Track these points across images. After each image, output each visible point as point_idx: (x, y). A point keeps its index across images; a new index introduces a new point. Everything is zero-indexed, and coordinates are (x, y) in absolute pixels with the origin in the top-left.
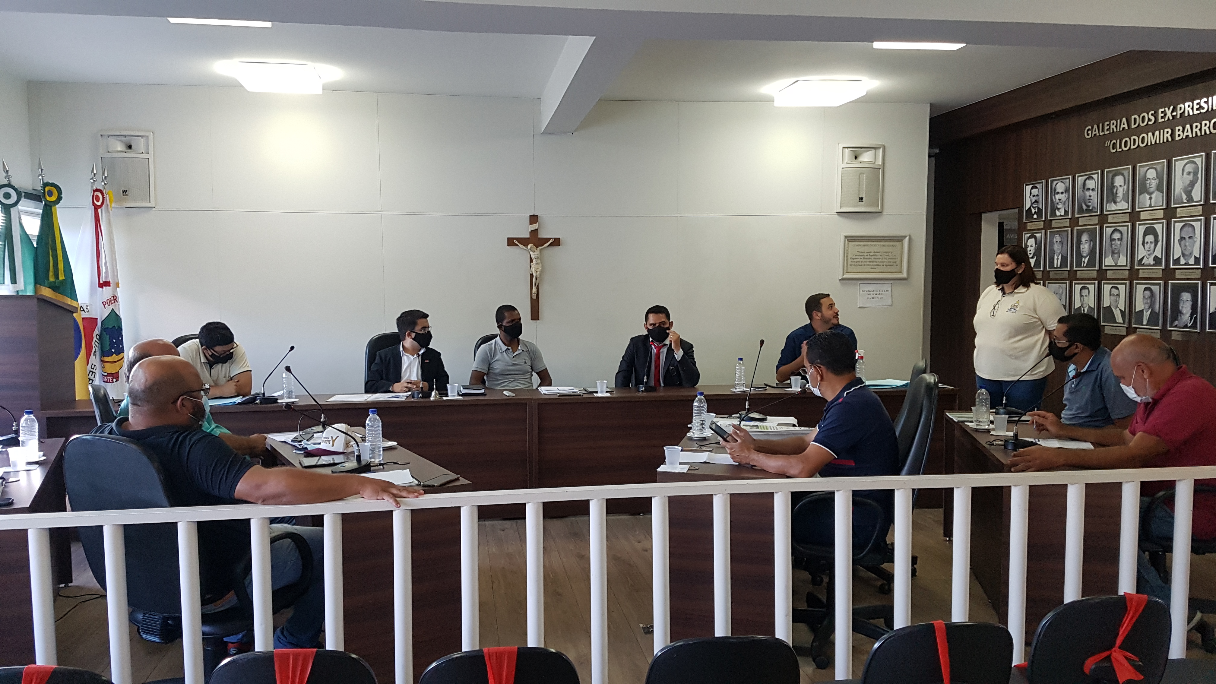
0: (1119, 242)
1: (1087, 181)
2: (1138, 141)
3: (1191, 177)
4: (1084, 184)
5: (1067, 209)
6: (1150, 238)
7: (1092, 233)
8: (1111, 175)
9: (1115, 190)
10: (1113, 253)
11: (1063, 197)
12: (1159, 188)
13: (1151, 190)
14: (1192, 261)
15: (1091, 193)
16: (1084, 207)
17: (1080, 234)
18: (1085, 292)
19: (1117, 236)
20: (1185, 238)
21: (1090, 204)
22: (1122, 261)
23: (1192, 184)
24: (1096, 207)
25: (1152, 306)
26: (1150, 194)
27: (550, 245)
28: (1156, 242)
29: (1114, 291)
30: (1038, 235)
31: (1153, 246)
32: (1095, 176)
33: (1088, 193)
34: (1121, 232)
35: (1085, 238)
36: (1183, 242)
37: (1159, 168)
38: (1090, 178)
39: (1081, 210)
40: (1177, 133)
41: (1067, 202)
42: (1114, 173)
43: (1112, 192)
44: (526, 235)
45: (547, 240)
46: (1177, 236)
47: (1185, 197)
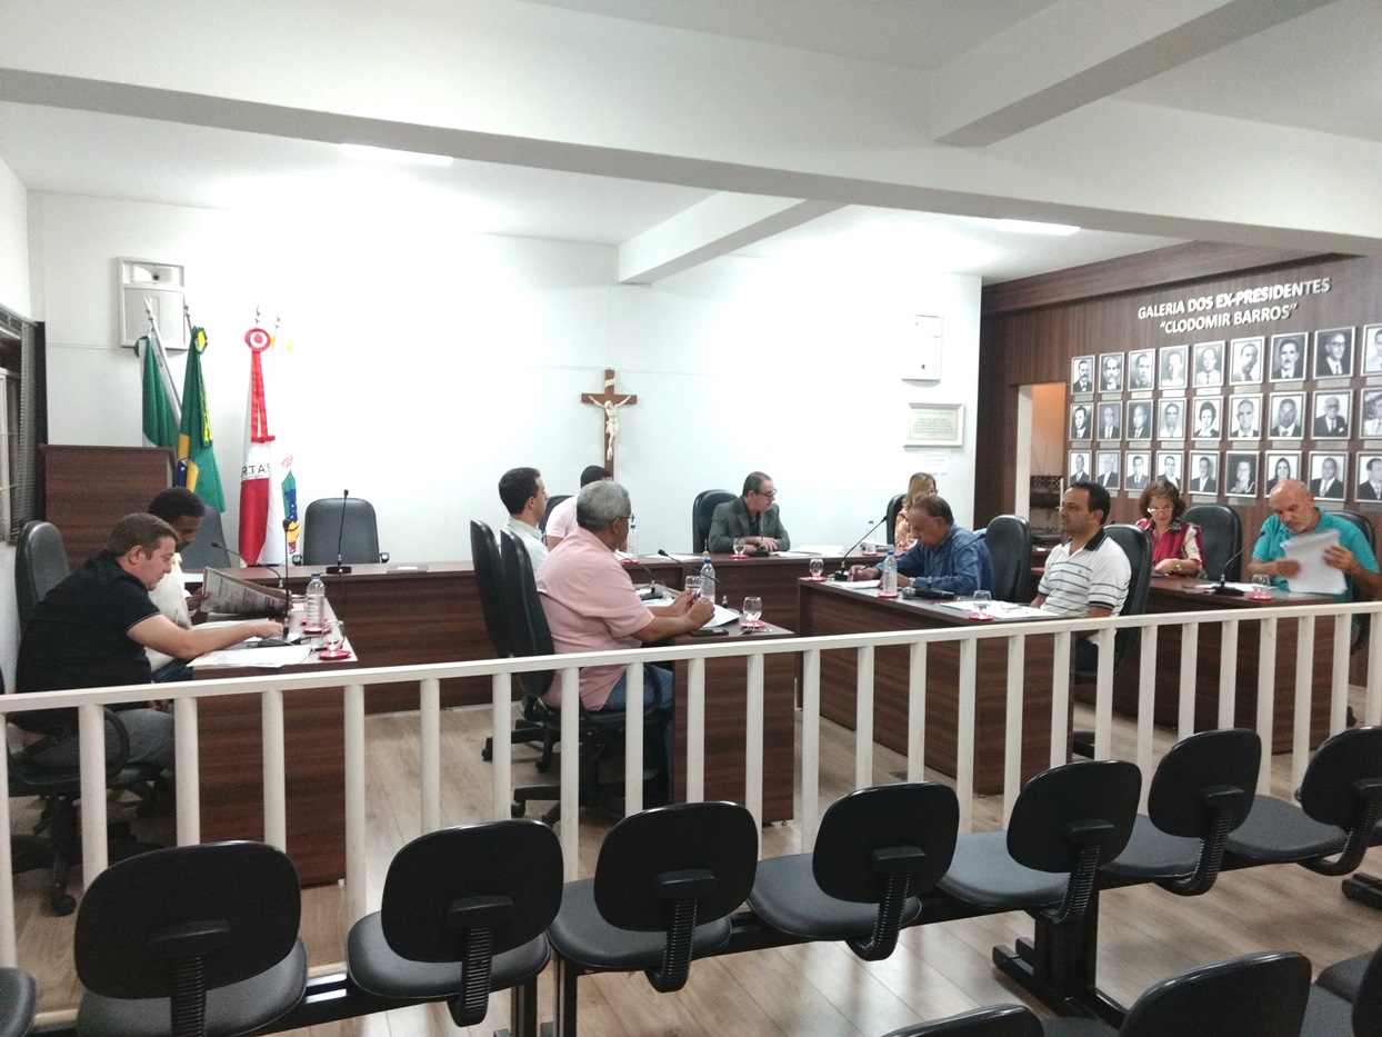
0: (1175, 416)
1: (1141, 359)
2: (1196, 324)
3: (1250, 359)
4: (1138, 361)
5: (1119, 384)
6: (1207, 413)
7: (1145, 406)
8: (1166, 356)
9: (1171, 368)
10: (1168, 426)
11: (1116, 373)
12: (1217, 367)
13: (1209, 369)
14: (1250, 433)
15: (1144, 369)
16: (1138, 382)
17: (1133, 407)
18: (1138, 462)
19: (1172, 410)
20: (1243, 413)
21: (1143, 380)
23: (1251, 365)
24: (1150, 382)
25: (1208, 474)
26: (1208, 372)
27: (626, 403)
28: (1214, 416)
29: (1170, 461)
30: (1088, 408)
31: (1210, 420)
32: (1150, 355)
33: (1141, 370)
34: (1177, 407)
35: (1138, 411)
36: (1241, 417)
37: (1217, 349)
38: (1144, 355)
39: (1134, 385)
40: (1236, 318)
41: (1119, 379)
42: (1170, 352)
43: (1168, 369)
44: (600, 391)
45: (623, 397)
46: (1235, 412)
47: (1243, 376)
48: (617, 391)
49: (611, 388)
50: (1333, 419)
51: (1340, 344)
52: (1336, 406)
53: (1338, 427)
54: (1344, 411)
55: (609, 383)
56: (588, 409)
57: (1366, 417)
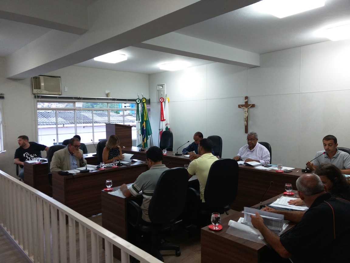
27: (251, 107)
44: (244, 104)
45: (250, 105)
48: (249, 103)
49: (246, 102)
55: (247, 100)
56: (241, 110)
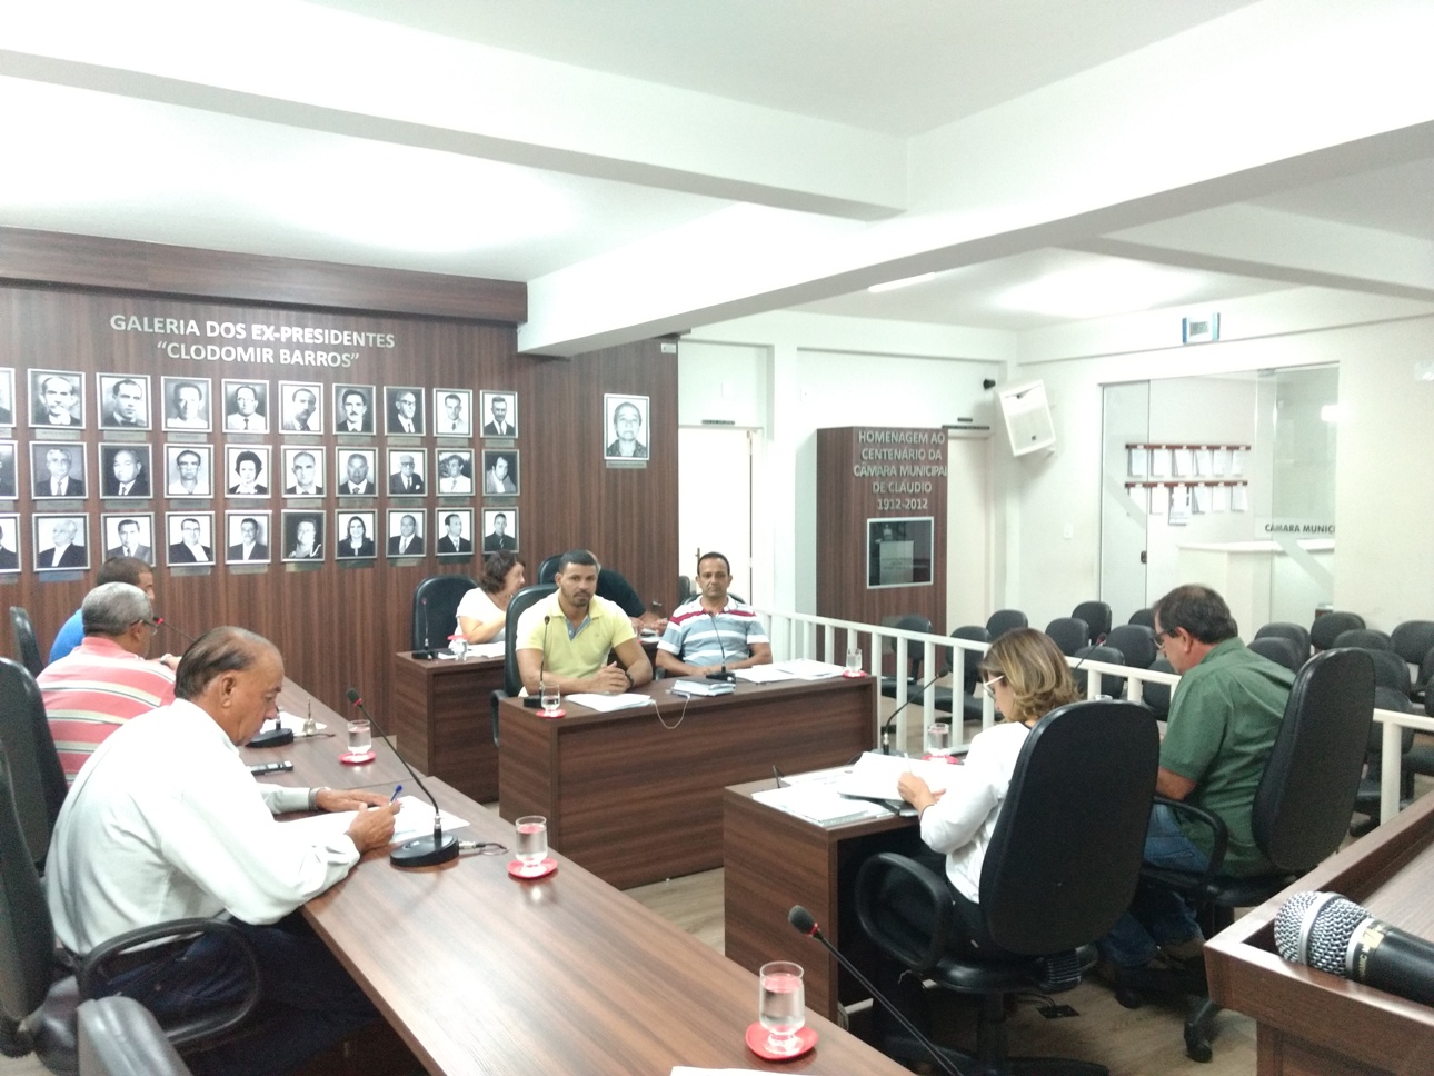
0: (195, 466)
1: (122, 387)
2: (220, 353)
3: (306, 406)
4: (116, 389)
5: (77, 417)
6: (248, 465)
7: (139, 454)
8: (172, 387)
9: (182, 405)
10: (184, 478)
12: (260, 410)
13: (246, 411)
14: (312, 491)
15: (131, 401)
16: (119, 418)
17: (111, 452)
18: (126, 527)
19: (188, 458)
20: (301, 467)
21: (130, 415)
22: (202, 489)
23: (308, 413)
24: (145, 420)
25: (256, 538)
26: (245, 415)
28: (258, 468)
29: (188, 524)
31: (253, 473)
32: (141, 382)
33: (125, 401)
34: (197, 456)
35: (123, 457)
36: (299, 471)
37: (258, 389)
38: (127, 382)
39: (109, 421)
40: (282, 357)
41: (77, 410)
42: (178, 383)
43: (178, 407)
46: (290, 465)
47: (298, 425)
50: (408, 477)
51: (410, 404)
52: (412, 464)
53: (415, 483)
54: (419, 470)
57: (441, 475)
